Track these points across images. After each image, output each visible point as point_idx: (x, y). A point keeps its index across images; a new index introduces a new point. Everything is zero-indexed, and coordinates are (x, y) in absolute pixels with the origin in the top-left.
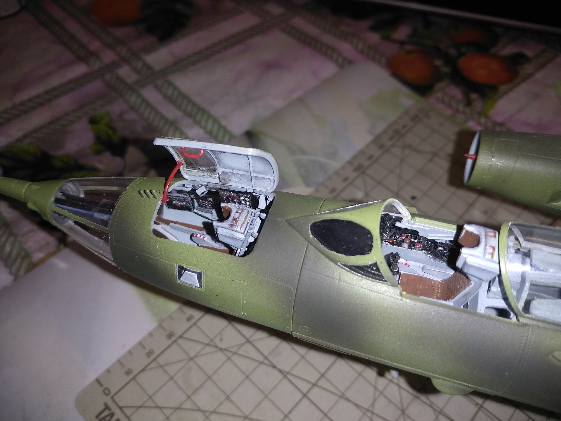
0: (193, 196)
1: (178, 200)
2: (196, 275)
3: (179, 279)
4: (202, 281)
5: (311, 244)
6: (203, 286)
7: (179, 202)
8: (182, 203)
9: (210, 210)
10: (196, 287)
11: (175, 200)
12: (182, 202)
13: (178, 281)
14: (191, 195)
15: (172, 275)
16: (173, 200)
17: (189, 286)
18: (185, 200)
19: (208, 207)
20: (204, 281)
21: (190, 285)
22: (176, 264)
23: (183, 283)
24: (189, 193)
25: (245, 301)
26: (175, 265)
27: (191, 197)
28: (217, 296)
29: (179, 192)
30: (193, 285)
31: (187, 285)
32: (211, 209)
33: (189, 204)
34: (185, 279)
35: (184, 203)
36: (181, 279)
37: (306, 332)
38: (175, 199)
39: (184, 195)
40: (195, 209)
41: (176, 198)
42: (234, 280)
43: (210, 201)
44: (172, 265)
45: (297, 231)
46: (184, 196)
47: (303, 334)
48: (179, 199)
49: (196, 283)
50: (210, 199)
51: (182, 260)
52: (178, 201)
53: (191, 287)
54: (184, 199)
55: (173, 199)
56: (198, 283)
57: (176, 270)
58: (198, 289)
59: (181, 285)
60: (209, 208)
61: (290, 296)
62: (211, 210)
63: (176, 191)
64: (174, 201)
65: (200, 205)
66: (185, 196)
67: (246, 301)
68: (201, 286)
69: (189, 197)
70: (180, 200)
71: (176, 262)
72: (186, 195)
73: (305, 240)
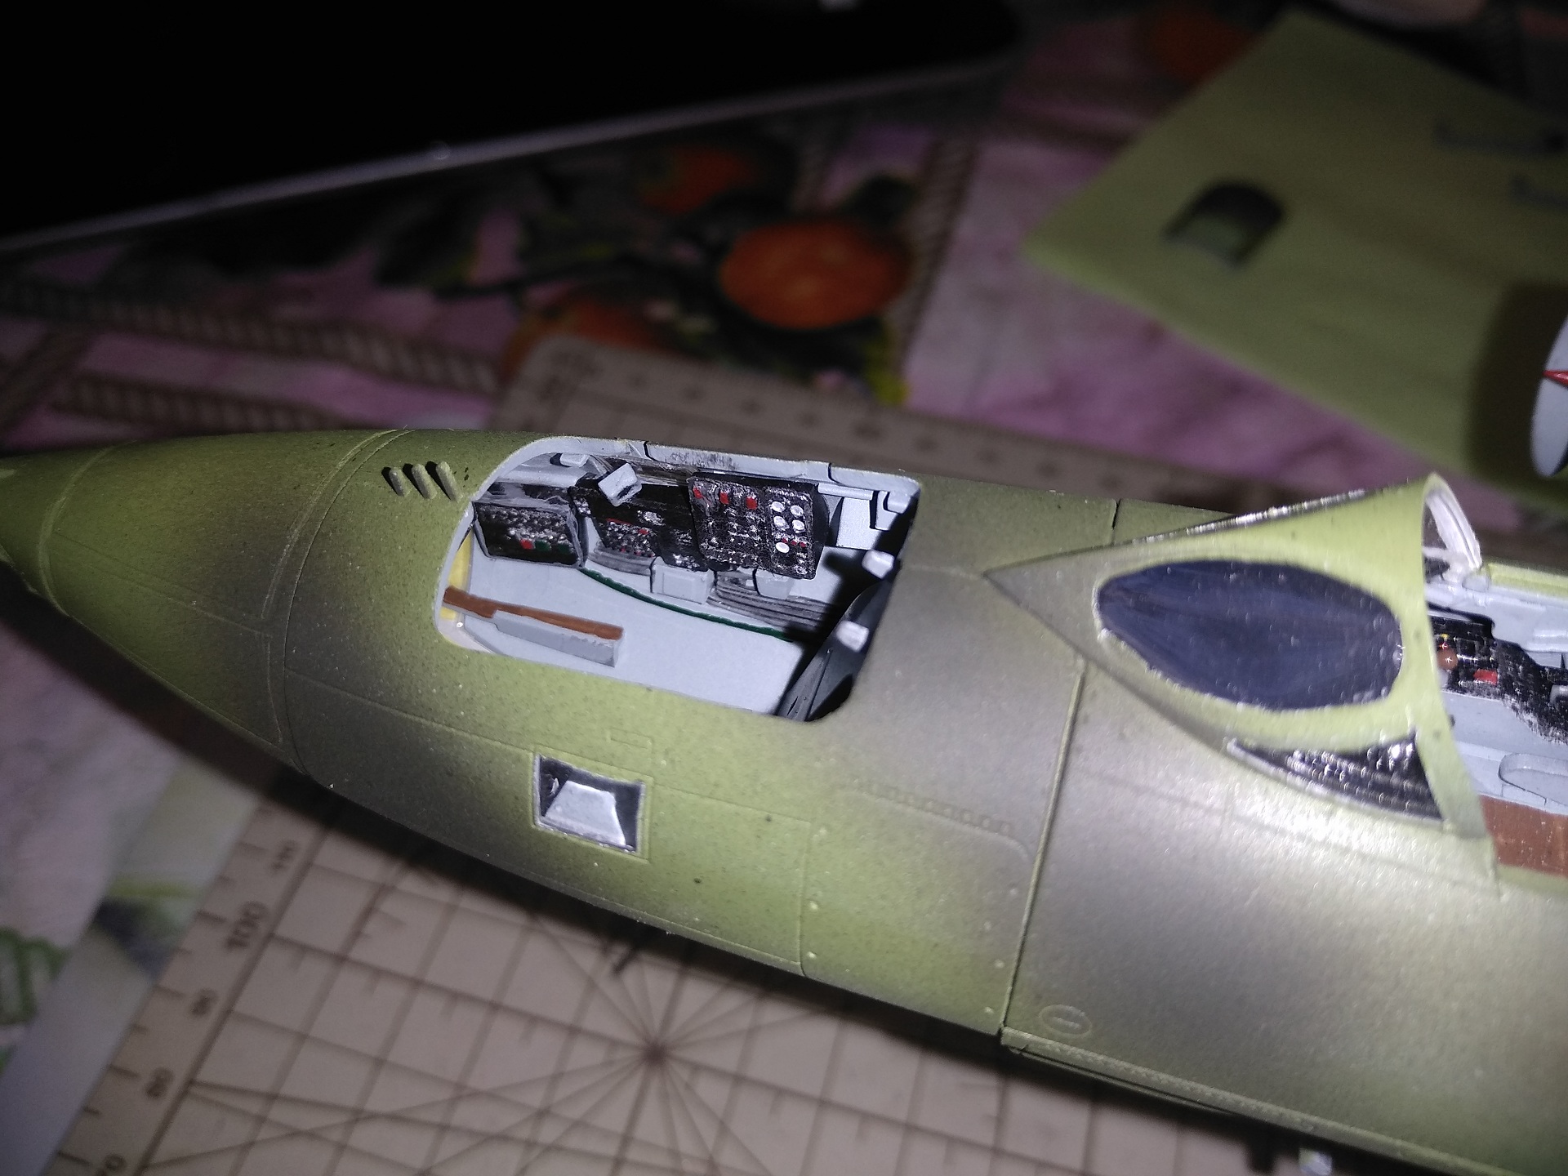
0: (584, 507)
1: (530, 524)
2: (609, 799)
3: (543, 813)
4: (639, 824)
5: (1103, 666)
6: (643, 841)
7: (530, 532)
8: (543, 535)
9: (643, 562)
10: (611, 845)
11: (517, 522)
12: (542, 530)
13: (539, 823)
14: (579, 503)
15: (516, 798)
16: (509, 522)
17: (584, 843)
18: (554, 521)
19: (639, 551)
20: (647, 820)
21: (589, 838)
22: (531, 754)
23: (560, 829)
24: (571, 494)
25: (814, 906)
26: (528, 757)
27: (578, 511)
28: (697, 881)
29: (532, 490)
30: (599, 839)
31: (574, 839)
32: (650, 556)
33: (569, 537)
34: (564, 814)
35: (550, 534)
36: (550, 814)
37: (1066, 1029)
38: (515, 520)
39: (552, 502)
40: (587, 561)
41: (520, 516)
42: (774, 817)
43: (649, 525)
44: (518, 759)
45: (1035, 614)
46: (549, 506)
47: (1051, 1037)
48: (532, 519)
49: (611, 829)
50: (649, 517)
51: (558, 737)
52: (526, 527)
53: (591, 845)
54: (551, 519)
55: (511, 517)
56: (620, 830)
57: (533, 779)
58: (620, 854)
59: (549, 837)
60: (643, 555)
61: (1013, 886)
62: (649, 562)
63: (520, 491)
64: (515, 525)
65: (609, 543)
66: (555, 507)
67: (818, 903)
68: (632, 841)
69: (568, 509)
70: (536, 522)
71: (535, 743)
72: (560, 503)
73: (1070, 651)
